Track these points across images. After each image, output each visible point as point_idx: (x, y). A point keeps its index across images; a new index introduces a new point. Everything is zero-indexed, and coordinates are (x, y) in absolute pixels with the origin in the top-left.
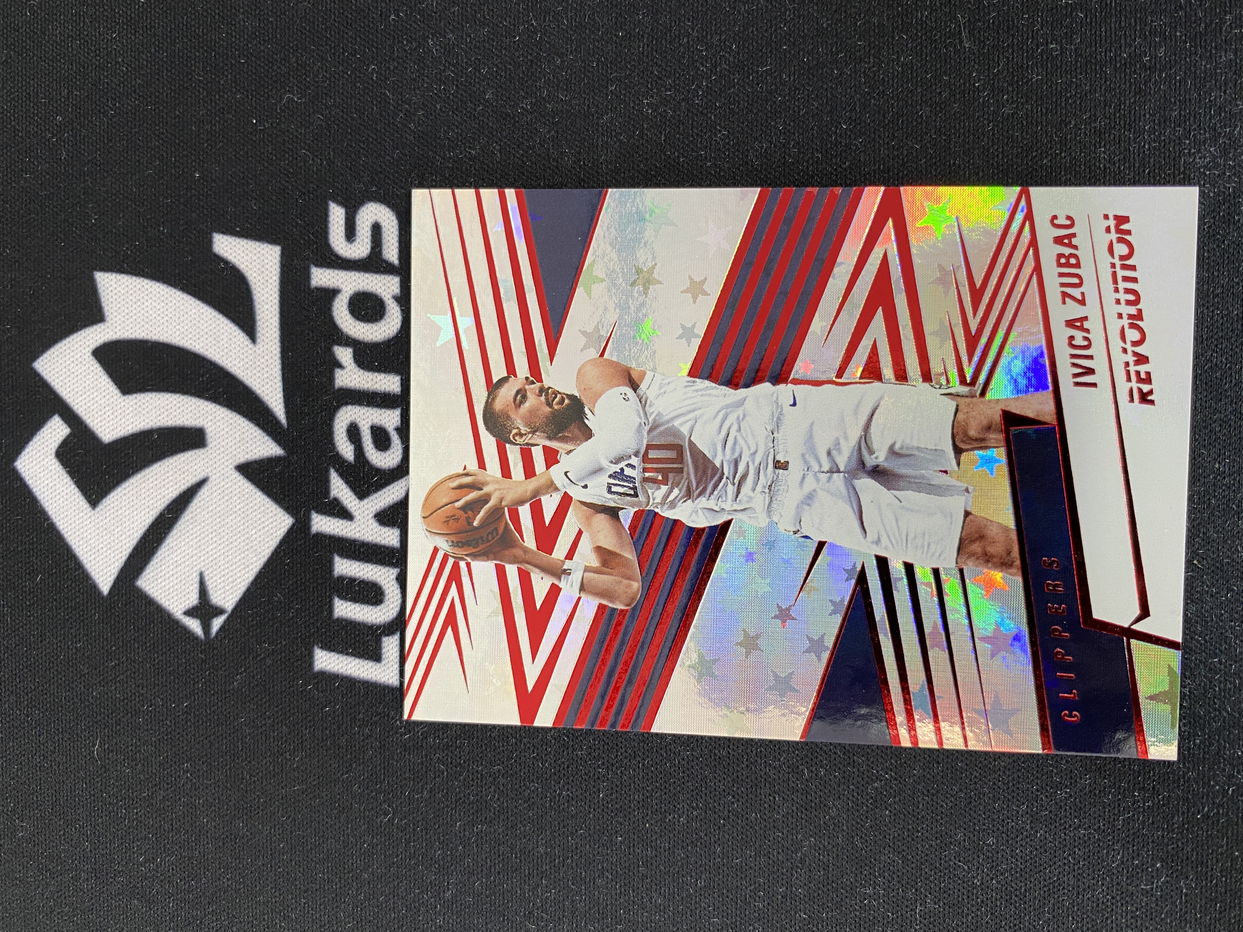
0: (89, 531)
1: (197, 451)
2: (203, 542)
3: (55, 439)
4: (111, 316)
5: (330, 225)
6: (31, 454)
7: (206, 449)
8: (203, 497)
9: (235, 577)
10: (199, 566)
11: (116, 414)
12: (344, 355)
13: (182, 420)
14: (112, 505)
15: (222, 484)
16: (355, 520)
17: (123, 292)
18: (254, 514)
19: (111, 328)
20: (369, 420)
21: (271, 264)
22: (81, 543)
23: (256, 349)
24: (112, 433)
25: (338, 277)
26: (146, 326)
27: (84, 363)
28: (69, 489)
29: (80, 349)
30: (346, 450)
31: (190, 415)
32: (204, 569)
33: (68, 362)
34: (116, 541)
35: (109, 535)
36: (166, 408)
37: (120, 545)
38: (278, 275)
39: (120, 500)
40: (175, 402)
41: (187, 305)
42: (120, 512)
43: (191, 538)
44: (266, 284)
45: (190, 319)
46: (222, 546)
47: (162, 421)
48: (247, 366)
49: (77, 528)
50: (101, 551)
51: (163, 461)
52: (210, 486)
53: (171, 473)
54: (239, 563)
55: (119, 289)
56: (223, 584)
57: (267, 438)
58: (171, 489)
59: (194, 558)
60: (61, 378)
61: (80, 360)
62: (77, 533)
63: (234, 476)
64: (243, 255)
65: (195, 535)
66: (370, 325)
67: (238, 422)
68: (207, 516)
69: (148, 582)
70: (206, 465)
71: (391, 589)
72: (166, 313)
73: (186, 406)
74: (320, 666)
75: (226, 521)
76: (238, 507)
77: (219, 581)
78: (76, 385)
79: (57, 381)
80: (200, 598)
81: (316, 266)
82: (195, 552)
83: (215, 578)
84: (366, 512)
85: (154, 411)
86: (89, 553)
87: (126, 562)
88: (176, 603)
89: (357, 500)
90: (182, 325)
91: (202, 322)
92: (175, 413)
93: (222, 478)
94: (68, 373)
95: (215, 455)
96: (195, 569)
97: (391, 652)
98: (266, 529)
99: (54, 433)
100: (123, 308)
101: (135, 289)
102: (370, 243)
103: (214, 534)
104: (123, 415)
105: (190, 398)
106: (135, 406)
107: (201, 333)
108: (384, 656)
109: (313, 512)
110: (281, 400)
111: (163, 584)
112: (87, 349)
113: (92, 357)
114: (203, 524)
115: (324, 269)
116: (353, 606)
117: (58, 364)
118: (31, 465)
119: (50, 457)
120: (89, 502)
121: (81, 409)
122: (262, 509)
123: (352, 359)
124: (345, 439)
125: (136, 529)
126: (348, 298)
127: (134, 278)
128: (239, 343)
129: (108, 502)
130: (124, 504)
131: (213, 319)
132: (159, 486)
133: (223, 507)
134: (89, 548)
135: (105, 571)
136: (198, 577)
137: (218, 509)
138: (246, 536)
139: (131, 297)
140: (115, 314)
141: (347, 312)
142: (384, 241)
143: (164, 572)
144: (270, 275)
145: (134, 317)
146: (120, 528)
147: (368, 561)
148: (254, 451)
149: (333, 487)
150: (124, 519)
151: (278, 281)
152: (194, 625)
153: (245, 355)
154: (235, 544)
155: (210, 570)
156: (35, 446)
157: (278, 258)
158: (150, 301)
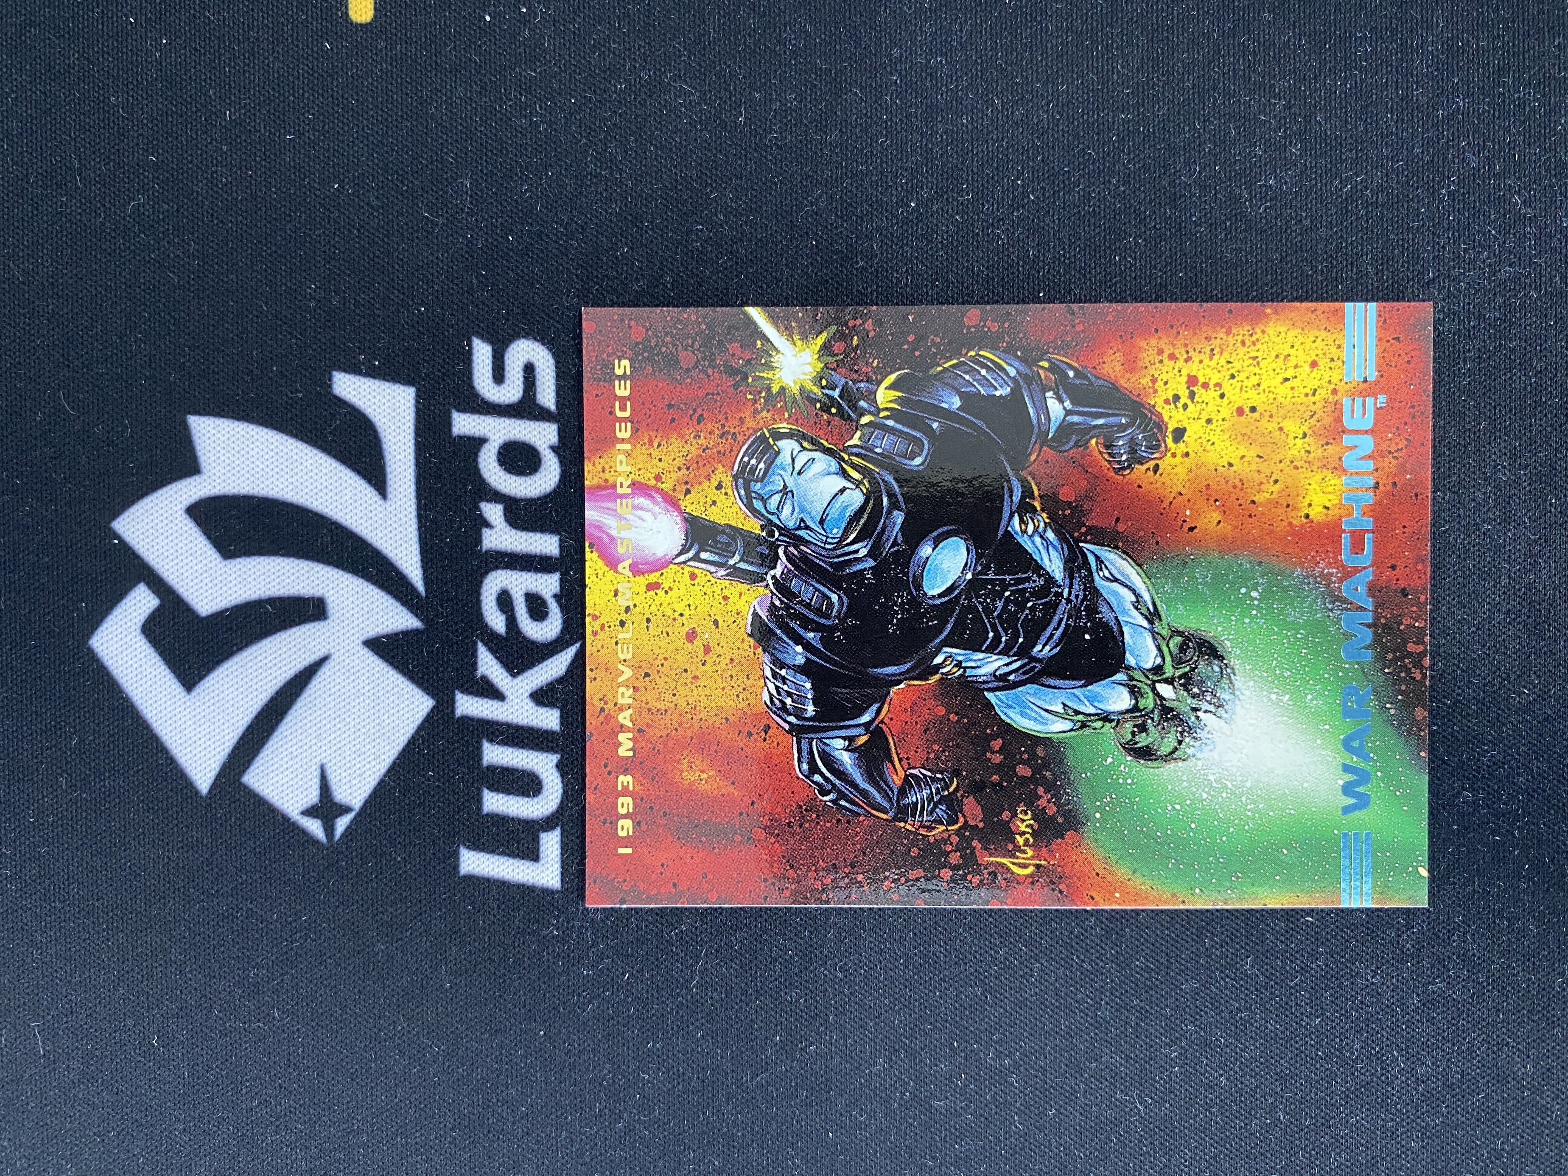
0: (183, 719)
1: (316, 624)
2: (324, 729)
3: (140, 611)
4: (208, 468)
5: (475, 365)
6: (110, 630)
7: (327, 622)
8: (323, 677)
9: (364, 769)
10: (319, 758)
11: (215, 582)
12: (493, 512)
13: (297, 588)
14: (212, 688)
15: (347, 661)
16: (507, 700)
17: (222, 439)
18: (387, 695)
19: (208, 481)
20: (523, 586)
21: (404, 407)
22: (173, 734)
23: (387, 506)
24: (212, 604)
25: (484, 424)
26: (252, 479)
27: (177, 522)
28: (158, 671)
29: (170, 506)
30: (496, 621)
31: (306, 582)
32: (325, 761)
33: (156, 521)
34: (217, 730)
35: (208, 724)
36: (277, 574)
37: (222, 734)
38: (412, 421)
39: (221, 682)
40: (288, 568)
41: (301, 454)
42: (222, 696)
43: (309, 725)
44: (398, 431)
45: (305, 471)
46: (348, 733)
47: (273, 590)
48: (376, 525)
49: (169, 715)
50: (198, 743)
51: (274, 636)
52: (332, 664)
53: (284, 650)
54: (369, 753)
55: (219, 435)
56: (348, 778)
57: (401, 608)
58: (284, 669)
59: (314, 748)
60: (148, 540)
61: (170, 518)
62: (169, 722)
63: (362, 653)
64: (369, 397)
65: (314, 722)
66: (524, 478)
67: (366, 590)
68: (328, 699)
69: (257, 778)
70: (327, 640)
71: (551, 778)
72: (276, 464)
73: (302, 572)
74: (467, 869)
75: (353, 704)
76: (367, 688)
77: (344, 774)
78: (166, 548)
79: (142, 543)
80: (321, 795)
81: (458, 411)
82: (314, 741)
83: (338, 772)
84: (520, 692)
85: (262, 577)
86: (185, 745)
87: (229, 755)
88: (292, 801)
89: (510, 678)
90: (297, 477)
91: (320, 474)
92: (288, 581)
93: (347, 655)
94: (156, 535)
95: (337, 628)
96: (315, 761)
97: (551, 850)
98: (401, 713)
99: (138, 605)
100: (222, 458)
101: (237, 436)
102: (522, 386)
103: (338, 720)
104: (224, 582)
105: (307, 562)
106: (238, 573)
107: (319, 488)
108: (542, 855)
109: (457, 692)
110: (419, 564)
111: (276, 779)
112: (179, 506)
113: (185, 516)
114: (324, 709)
115: (468, 415)
116: (506, 798)
117: (143, 524)
118: (111, 643)
119: (134, 634)
120: (184, 685)
121: (172, 577)
122: (396, 690)
123: (503, 517)
124: (495, 608)
125: (241, 716)
126: (497, 448)
127: (237, 423)
128: (366, 498)
129: (207, 685)
130: (226, 687)
131: (334, 472)
132: (269, 665)
133: (348, 688)
134: (184, 739)
135: (204, 765)
136: (319, 771)
137: (343, 691)
138: (378, 721)
139: (233, 445)
140: (214, 465)
141: (496, 464)
142: (538, 383)
143: (276, 766)
144: (403, 421)
145: (237, 469)
146: (222, 715)
147: (522, 747)
148: (386, 623)
149: (480, 663)
150: (227, 705)
151: (412, 428)
152: (314, 827)
153: (374, 513)
154: (363, 730)
155: (334, 761)
156: (115, 620)
157: (413, 402)
158: (256, 450)
